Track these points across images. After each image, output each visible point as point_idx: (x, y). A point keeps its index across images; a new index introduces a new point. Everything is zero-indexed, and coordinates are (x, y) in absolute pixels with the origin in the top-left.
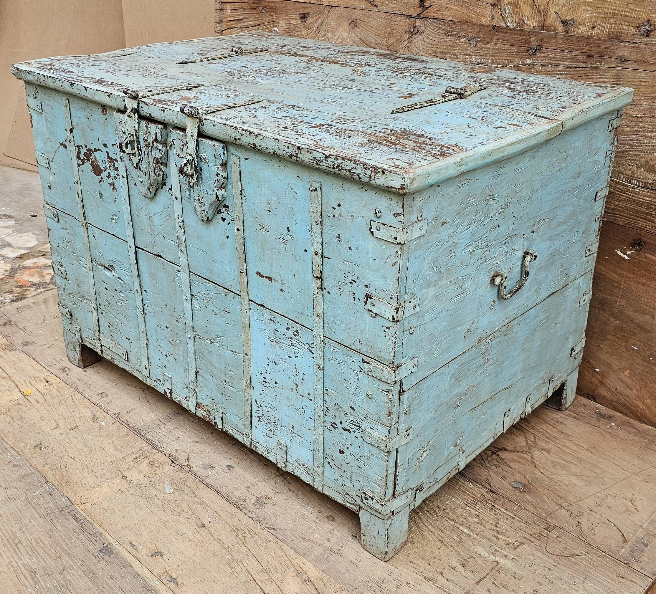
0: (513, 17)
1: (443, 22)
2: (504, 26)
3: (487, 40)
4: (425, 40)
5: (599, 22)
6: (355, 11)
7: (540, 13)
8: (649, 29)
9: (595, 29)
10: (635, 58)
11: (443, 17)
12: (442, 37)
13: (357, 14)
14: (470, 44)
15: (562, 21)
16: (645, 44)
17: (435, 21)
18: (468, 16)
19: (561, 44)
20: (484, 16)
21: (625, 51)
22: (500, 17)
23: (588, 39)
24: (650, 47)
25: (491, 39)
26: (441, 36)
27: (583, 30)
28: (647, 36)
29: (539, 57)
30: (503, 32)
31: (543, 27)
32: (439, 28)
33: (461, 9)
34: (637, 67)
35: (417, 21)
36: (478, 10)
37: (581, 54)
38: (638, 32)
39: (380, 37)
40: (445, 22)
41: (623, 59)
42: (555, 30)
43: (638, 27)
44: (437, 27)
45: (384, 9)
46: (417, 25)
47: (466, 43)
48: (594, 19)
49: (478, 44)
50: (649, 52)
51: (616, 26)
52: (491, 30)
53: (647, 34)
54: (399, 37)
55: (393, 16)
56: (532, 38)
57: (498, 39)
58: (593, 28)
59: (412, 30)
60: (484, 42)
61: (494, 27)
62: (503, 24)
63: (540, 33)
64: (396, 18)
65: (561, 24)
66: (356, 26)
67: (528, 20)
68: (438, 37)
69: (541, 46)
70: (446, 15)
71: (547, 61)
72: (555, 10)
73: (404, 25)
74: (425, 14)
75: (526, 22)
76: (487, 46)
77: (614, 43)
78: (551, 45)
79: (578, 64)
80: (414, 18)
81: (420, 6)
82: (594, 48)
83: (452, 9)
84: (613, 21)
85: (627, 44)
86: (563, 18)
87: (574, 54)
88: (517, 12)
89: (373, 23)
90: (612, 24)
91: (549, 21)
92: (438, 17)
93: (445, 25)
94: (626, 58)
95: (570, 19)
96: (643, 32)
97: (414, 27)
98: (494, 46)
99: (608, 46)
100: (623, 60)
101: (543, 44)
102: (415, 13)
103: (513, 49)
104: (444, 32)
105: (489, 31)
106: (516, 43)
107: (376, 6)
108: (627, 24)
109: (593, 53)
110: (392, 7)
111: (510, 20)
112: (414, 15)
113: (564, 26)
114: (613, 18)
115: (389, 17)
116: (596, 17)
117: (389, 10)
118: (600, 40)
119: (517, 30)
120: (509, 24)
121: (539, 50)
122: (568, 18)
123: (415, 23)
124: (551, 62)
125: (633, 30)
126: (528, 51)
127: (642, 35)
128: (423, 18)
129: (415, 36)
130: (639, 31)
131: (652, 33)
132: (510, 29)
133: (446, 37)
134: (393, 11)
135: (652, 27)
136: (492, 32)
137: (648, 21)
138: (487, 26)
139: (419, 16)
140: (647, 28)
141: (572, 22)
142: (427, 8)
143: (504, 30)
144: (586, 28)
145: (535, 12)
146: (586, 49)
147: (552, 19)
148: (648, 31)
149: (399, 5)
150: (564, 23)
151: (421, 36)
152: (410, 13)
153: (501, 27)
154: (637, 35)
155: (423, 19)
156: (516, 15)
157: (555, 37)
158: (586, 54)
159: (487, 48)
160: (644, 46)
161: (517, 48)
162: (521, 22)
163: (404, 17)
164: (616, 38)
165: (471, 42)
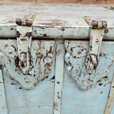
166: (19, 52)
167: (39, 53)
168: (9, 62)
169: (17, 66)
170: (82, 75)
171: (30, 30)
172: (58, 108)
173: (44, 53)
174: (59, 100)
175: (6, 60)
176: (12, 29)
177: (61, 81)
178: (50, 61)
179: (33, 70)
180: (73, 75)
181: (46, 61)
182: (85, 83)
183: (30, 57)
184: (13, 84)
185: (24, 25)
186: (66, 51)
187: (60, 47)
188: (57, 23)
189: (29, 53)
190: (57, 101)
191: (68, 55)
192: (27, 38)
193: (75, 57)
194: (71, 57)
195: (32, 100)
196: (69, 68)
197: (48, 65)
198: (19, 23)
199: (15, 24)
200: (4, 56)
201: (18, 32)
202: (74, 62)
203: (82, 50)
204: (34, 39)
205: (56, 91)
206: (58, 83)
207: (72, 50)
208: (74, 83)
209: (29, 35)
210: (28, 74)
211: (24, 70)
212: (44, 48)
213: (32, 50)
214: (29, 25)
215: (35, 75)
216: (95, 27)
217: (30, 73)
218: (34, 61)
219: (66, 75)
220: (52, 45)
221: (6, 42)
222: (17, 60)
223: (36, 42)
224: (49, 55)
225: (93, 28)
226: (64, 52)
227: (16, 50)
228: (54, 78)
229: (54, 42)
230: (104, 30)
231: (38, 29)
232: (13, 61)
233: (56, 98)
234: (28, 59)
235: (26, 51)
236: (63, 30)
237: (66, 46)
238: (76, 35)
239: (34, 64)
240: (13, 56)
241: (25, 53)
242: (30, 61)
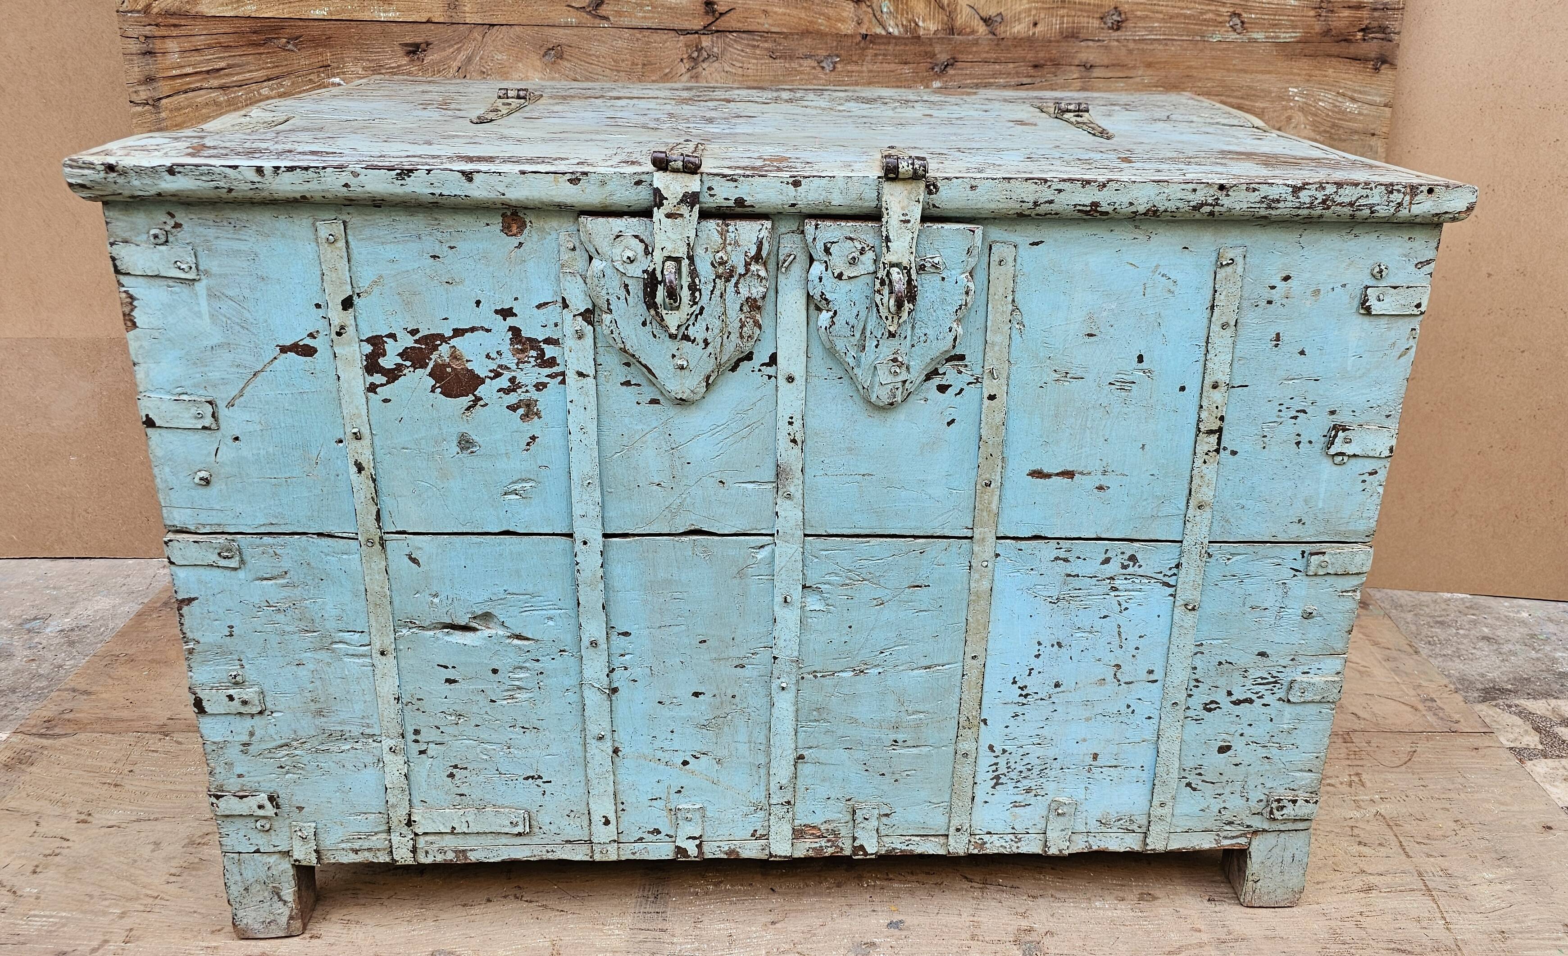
0: (896, 18)
1: (761, 36)
2: (883, 33)
3: (854, 59)
4: (727, 68)
5: (1042, 16)
6: (556, 30)
7: (942, 8)
8: (1119, 19)
9: (1039, 26)
10: (1106, 62)
11: (761, 28)
12: (763, 61)
13: (560, 36)
14: (823, 68)
15: (982, 18)
16: (1118, 41)
17: (744, 35)
18: (811, 22)
19: (988, 52)
20: (843, 20)
21: (1088, 53)
22: (874, 19)
23: (1029, 41)
24: (1125, 43)
25: (862, 56)
26: (761, 59)
27: (1019, 29)
28: (1118, 29)
29: (954, 75)
30: (883, 43)
31: (952, 31)
32: (754, 46)
33: (794, 12)
34: (1110, 75)
35: (703, 38)
36: (831, 12)
37: (1022, 64)
38: (1102, 25)
39: (622, 74)
40: (766, 34)
41: (1089, 65)
42: (973, 32)
43: (1102, 18)
44: (748, 45)
45: (626, 21)
46: (704, 44)
47: (814, 68)
48: (1033, 12)
49: (838, 66)
50: (1124, 51)
51: (1071, 19)
52: (860, 42)
53: (1117, 26)
54: (667, 70)
55: (646, 33)
56: (938, 48)
57: (876, 55)
58: (1035, 24)
59: (695, 55)
60: (850, 62)
61: (865, 37)
62: (879, 31)
63: (949, 40)
64: (656, 37)
65: (981, 23)
66: (561, 58)
67: (924, 21)
68: (755, 61)
69: (954, 58)
70: (766, 24)
71: (969, 81)
72: (968, 3)
73: (676, 46)
74: (721, 24)
75: (921, 24)
76: (855, 68)
77: (1071, 44)
78: (971, 56)
79: (1020, 80)
80: (696, 33)
81: (707, 13)
82: (1041, 55)
83: (775, 13)
84: (1062, 12)
85: (1091, 43)
86: (983, 14)
87: (1011, 65)
88: (903, 9)
89: (603, 50)
90: (1063, 16)
91: (960, 21)
92: (750, 28)
93: (766, 41)
94: (1092, 63)
95: (995, 14)
96: (1110, 25)
97: (699, 50)
98: (870, 67)
99: (1063, 49)
100: (1088, 67)
101: (957, 56)
102: (698, 24)
103: (906, 70)
104: (765, 52)
105: (857, 44)
106: (910, 58)
107: (605, 18)
108: (1086, 14)
109: (1042, 62)
110: (645, 18)
111: (892, 23)
112: (696, 28)
113: (987, 25)
114: (1064, 7)
115: (640, 36)
116: (1036, 8)
117: (635, 23)
118: (1050, 41)
119: (908, 38)
120: (891, 30)
121: (952, 65)
122: (992, 12)
123: (701, 42)
124: (975, 81)
125: (1096, 23)
126: (933, 69)
127: (1109, 28)
128: (717, 31)
129: (705, 65)
130: (1105, 23)
131: (1124, 25)
132: (895, 38)
133: (771, 60)
134: (645, 25)
135: (1123, 16)
136: (862, 45)
137: (1116, 8)
138: (852, 36)
139: (706, 30)
140: (1115, 18)
141: (999, 19)
142: (721, 14)
143: (885, 40)
144: (1022, 25)
145: (934, 8)
146: (1030, 56)
147: (963, 17)
148: (1118, 22)
149: (658, 12)
150: (987, 21)
151: (716, 64)
152: (687, 25)
153: (877, 36)
154: (1103, 29)
155: (716, 35)
156: (902, 14)
157: (976, 43)
158: (1031, 64)
159: (857, 72)
160: (1116, 43)
161: (911, 66)
162: (913, 25)
163: (673, 34)
164: (1072, 35)
165: (824, 64)
166: (658, 256)
167: (723, 263)
168: (622, 293)
169: (651, 304)
170: (871, 344)
171: (693, 184)
172: (792, 489)
173: (737, 260)
174: (797, 450)
175: (614, 285)
176: (638, 183)
177: (799, 373)
178: (757, 291)
179: (701, 324)
180: (840, 345)
181: (744, 292)
182: (883, 376)
183: (694, 274)
184: (627, 383)
185: (676, 171)
186: (812, 260)
187: (789, 245)
188: (778, 163)
189: (691, 258)
190: (790, 456)
191: (817, 268)
192: (684, 210)
193: (840, 276)
194: (828, 277)
195: (698, 451)
196: (825, 316)
197: (753, 305)
198: (661, 164)
199: (650, 167)
200: (609, 272)
201: (657, 191)
202: (838, 293)
203: (862, 251)
204: (705, 215)
205: (784, 414)
206: (790, 379)
207: (827, 251)
208: (846, 381)
209: (691, 199)
210: (686, 338)
211: (673, 320)
212: (737, 244)
213: (699, 251)
214: (691, 168)
215: (706, 343)
216: (891, 173)
217: (691, 332)
218: (706, 289)
219: (817, 352)
220: (764, 233)
221: (617, 224)
222: (651, 282)
223: (712, 225)
224: (753, 267)
225: (888, 179)
226: (802, 258)
227: (647, 252)
228: (773, 360)
229: (768, 224)
230: (922, 185)
231: (716, 183)
232: (636, 289)
233: (783, 442)
234: (686, 281)
235: (682, 252)
236: (796, 184)
237: (809, 238)
238: (838, 200)
239: (704, 301)
240: (636, 271)
241: (678, 260)
242: (693, 288)
